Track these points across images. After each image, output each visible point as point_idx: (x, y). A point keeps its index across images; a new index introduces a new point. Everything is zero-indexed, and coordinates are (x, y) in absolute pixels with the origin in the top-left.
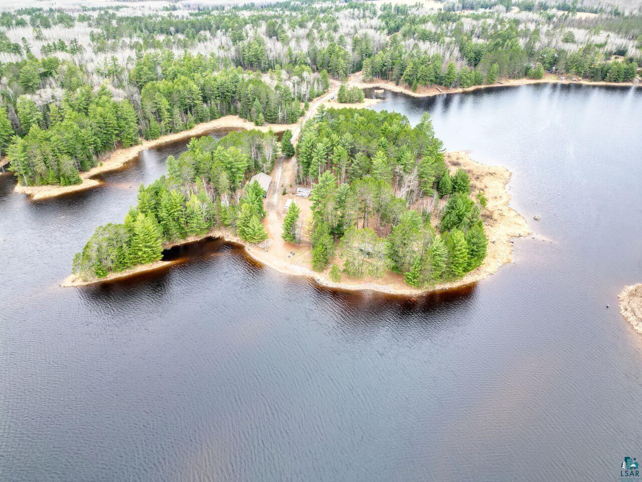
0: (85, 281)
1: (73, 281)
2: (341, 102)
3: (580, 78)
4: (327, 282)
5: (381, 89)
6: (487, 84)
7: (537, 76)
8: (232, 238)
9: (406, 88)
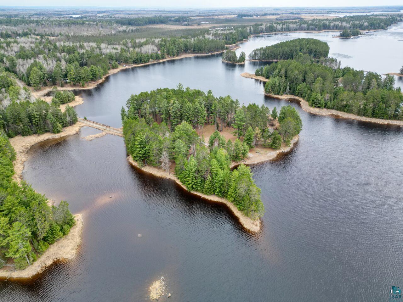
3: (132, 64)
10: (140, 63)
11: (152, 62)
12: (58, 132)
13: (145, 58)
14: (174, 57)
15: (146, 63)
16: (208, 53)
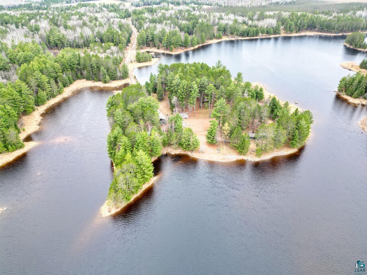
0: (117, 208)
1: (110, 211)
2: (139, 62)
3: (238, 37)
4: (253, 159)
5: (153, 52)
6: (202, 44)
7: (219, 37)
8: (175, 151)
9: (165, 50)
10: (246, 36)
11: (260, 36)
12: (105, 82)
13: (253, 32)
14: (290, 34)
15: (253, 36)
16: (339, 33)
